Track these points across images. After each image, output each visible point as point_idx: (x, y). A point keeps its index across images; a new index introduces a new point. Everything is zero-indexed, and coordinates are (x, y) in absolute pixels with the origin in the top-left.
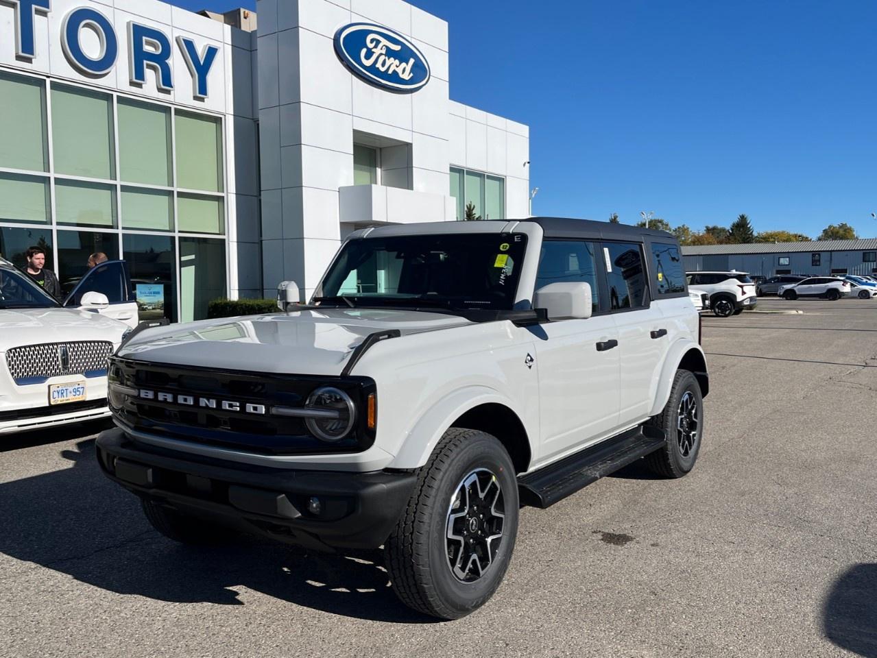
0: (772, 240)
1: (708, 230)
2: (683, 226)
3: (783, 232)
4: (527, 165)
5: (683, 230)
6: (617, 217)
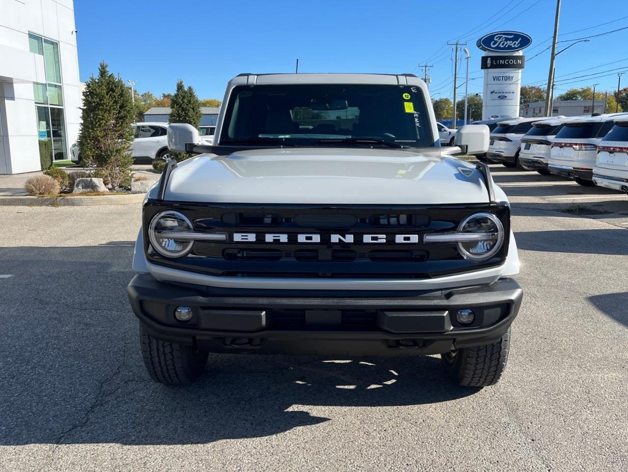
0: (208, 105)
1: (164, 96)
2: (148, 93)
3: (215, 100)
4: (74, 33)
5: (147, 96)
6: (182, 82)
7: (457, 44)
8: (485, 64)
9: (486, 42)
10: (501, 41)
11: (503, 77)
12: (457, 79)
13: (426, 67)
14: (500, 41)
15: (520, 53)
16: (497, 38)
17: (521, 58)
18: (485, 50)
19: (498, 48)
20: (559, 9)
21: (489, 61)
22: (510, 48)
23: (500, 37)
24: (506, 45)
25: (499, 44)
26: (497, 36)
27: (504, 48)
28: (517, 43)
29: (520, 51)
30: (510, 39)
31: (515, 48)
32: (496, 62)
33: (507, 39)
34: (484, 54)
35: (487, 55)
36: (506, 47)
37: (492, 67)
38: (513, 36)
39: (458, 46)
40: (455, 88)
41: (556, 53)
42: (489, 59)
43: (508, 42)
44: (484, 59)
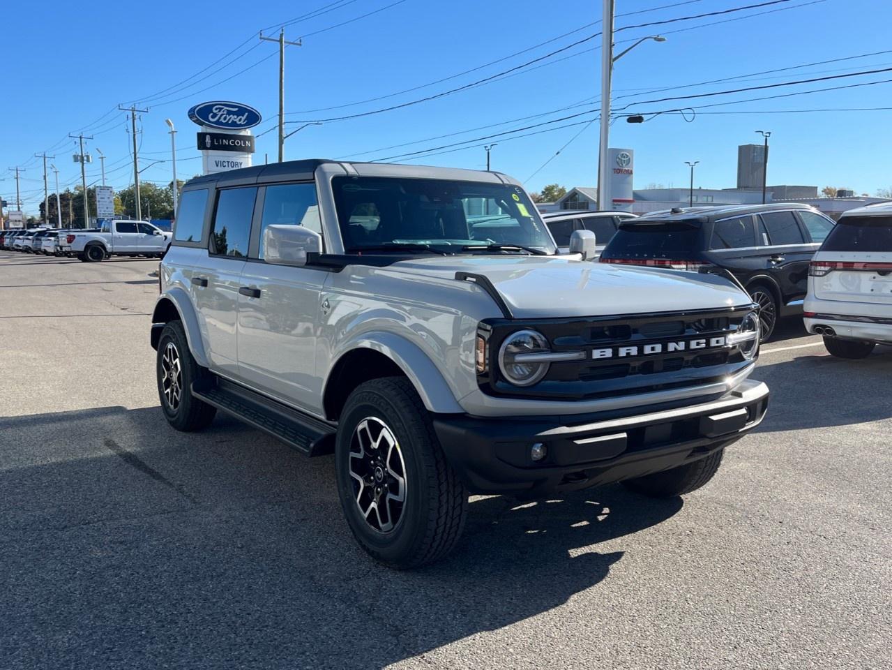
7: (133, 110)
8: (202, 143)
9: (201, 114)
10: (223, 115)
11: (228, 162)
12: (137, 160)
13: (81, 138)
14: (220, 113)
15: (248, 132)
16: (216, 109)
17: (249, 138)
18: (201, 124)
19: (218, 122)
20: (283, 81)
21: (208, 139)
22: (234, 124)
23: (221, 109)
24: (229, 120)
25: (220, 118)
26: (216, 107)
27: (227, 124)
28: (243, 118)
29: (247, 130)
30: (234, 113)
31: (240, 125)
32: (218, 142)
33: (229, 113)
34: (200, 129)
35: (205, 132)
36: (230, 122)
37: (213, 147)
38: (236, 109)
39: (135, 113)
40: (136, 173)
41: (284, 135)
42: (208, 137)
43: (231, 116)
44: (201, 137)
